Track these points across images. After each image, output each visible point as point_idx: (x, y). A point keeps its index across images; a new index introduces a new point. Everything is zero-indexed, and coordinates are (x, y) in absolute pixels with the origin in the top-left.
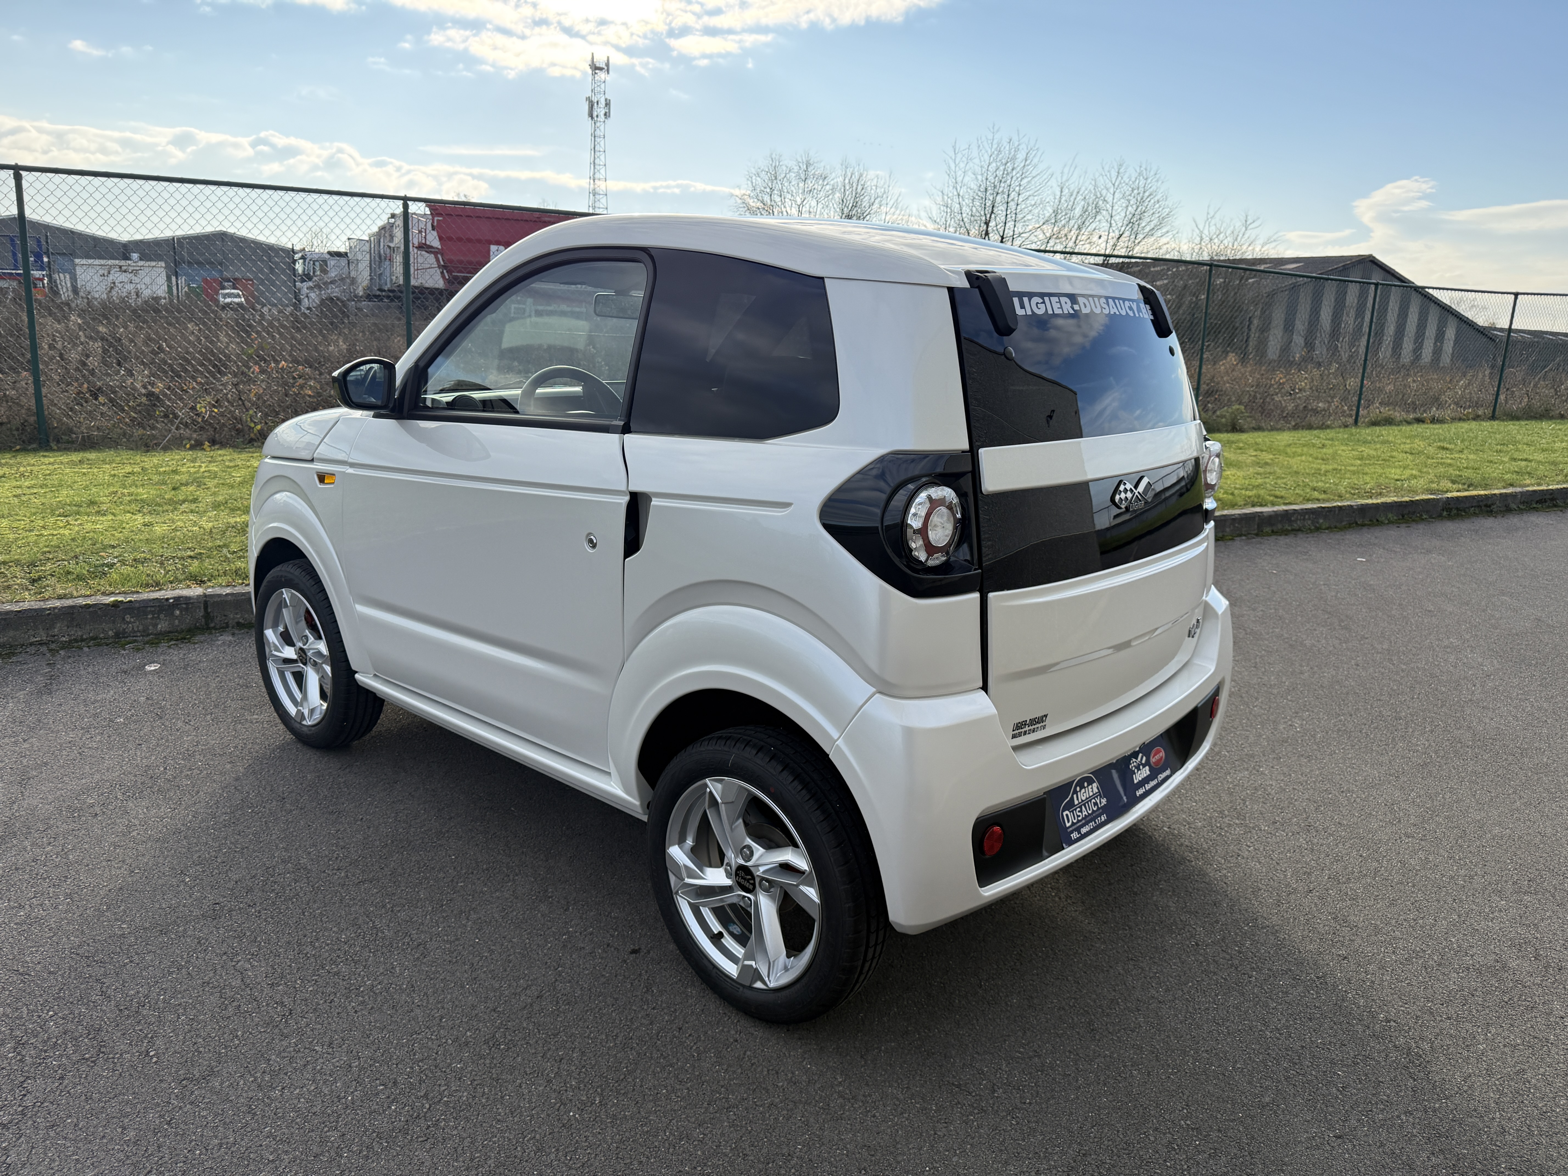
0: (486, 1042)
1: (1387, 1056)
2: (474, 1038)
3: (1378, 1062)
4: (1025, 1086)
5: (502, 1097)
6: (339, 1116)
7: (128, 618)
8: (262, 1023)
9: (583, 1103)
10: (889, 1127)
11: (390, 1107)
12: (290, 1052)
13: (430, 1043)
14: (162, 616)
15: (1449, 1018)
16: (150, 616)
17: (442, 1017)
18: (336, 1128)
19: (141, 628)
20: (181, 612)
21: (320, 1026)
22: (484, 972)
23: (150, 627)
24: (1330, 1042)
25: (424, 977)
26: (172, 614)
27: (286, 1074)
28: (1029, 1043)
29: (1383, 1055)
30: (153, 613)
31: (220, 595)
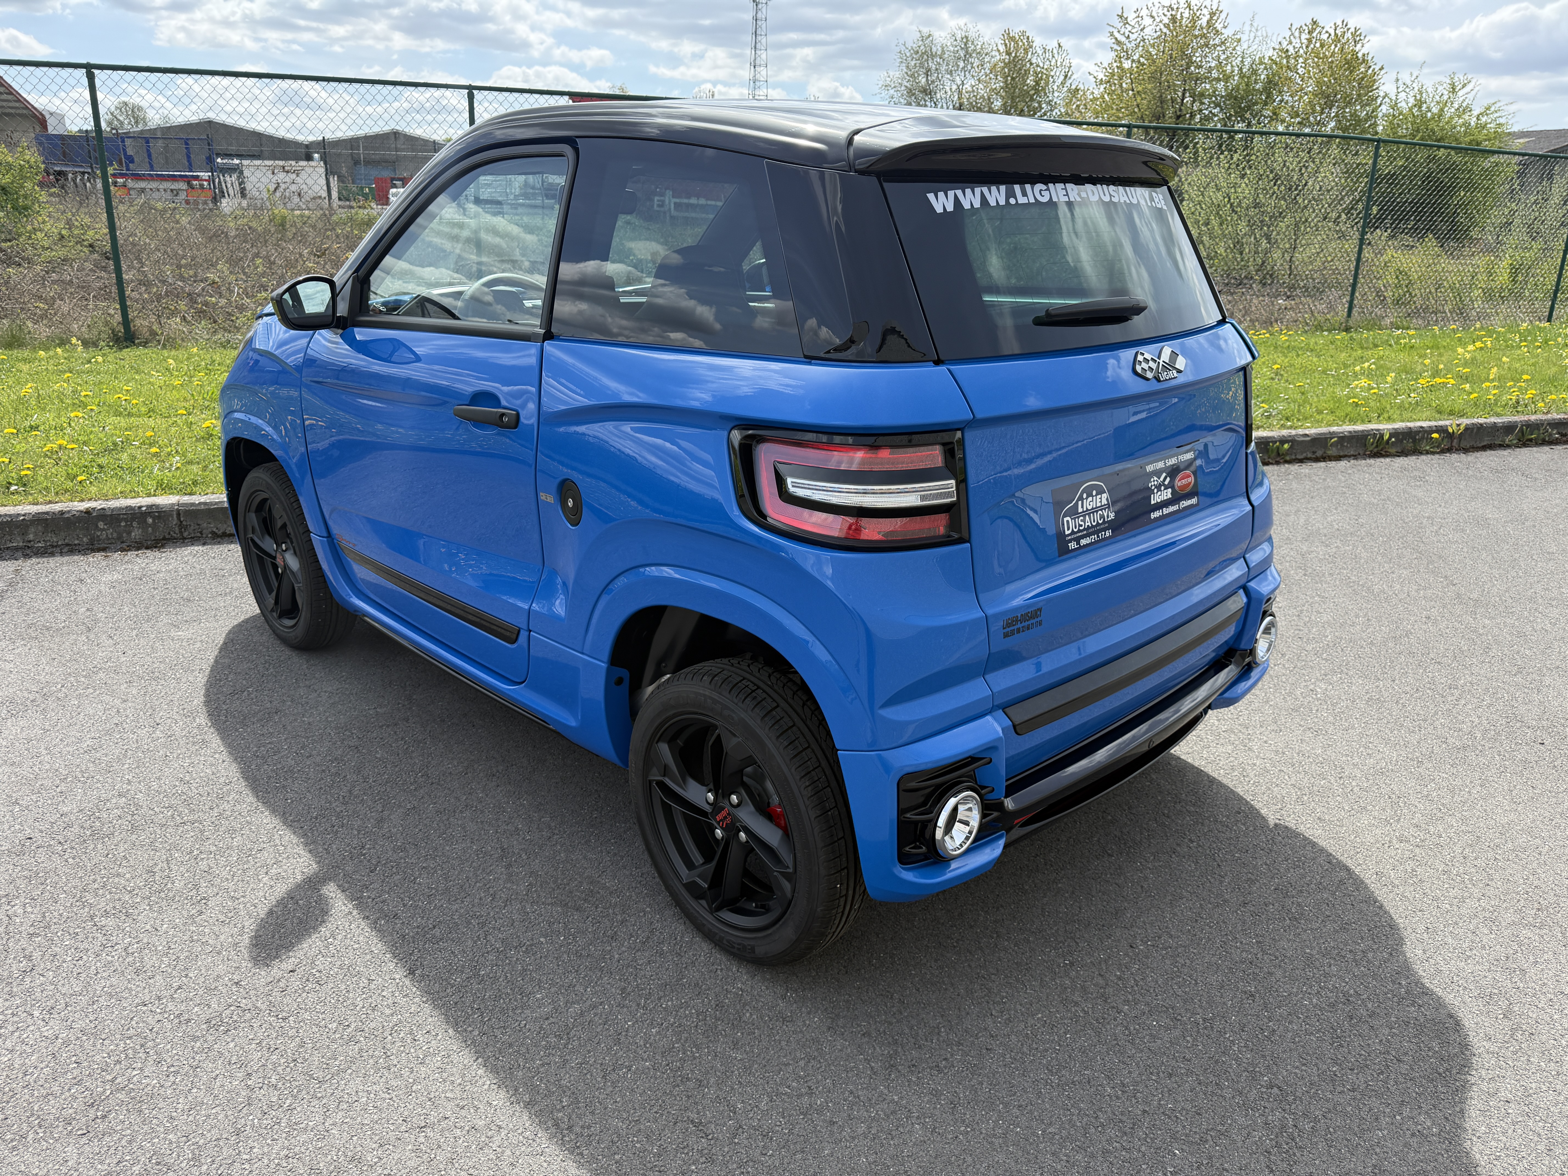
7: (101, 525)
14: (135, 524)
16: (123, 524)
19: (115, 535)
20: (154, 521)
23: (124, 535)
26: (145, 521)
30: (126, 520)
31: (193, 504)
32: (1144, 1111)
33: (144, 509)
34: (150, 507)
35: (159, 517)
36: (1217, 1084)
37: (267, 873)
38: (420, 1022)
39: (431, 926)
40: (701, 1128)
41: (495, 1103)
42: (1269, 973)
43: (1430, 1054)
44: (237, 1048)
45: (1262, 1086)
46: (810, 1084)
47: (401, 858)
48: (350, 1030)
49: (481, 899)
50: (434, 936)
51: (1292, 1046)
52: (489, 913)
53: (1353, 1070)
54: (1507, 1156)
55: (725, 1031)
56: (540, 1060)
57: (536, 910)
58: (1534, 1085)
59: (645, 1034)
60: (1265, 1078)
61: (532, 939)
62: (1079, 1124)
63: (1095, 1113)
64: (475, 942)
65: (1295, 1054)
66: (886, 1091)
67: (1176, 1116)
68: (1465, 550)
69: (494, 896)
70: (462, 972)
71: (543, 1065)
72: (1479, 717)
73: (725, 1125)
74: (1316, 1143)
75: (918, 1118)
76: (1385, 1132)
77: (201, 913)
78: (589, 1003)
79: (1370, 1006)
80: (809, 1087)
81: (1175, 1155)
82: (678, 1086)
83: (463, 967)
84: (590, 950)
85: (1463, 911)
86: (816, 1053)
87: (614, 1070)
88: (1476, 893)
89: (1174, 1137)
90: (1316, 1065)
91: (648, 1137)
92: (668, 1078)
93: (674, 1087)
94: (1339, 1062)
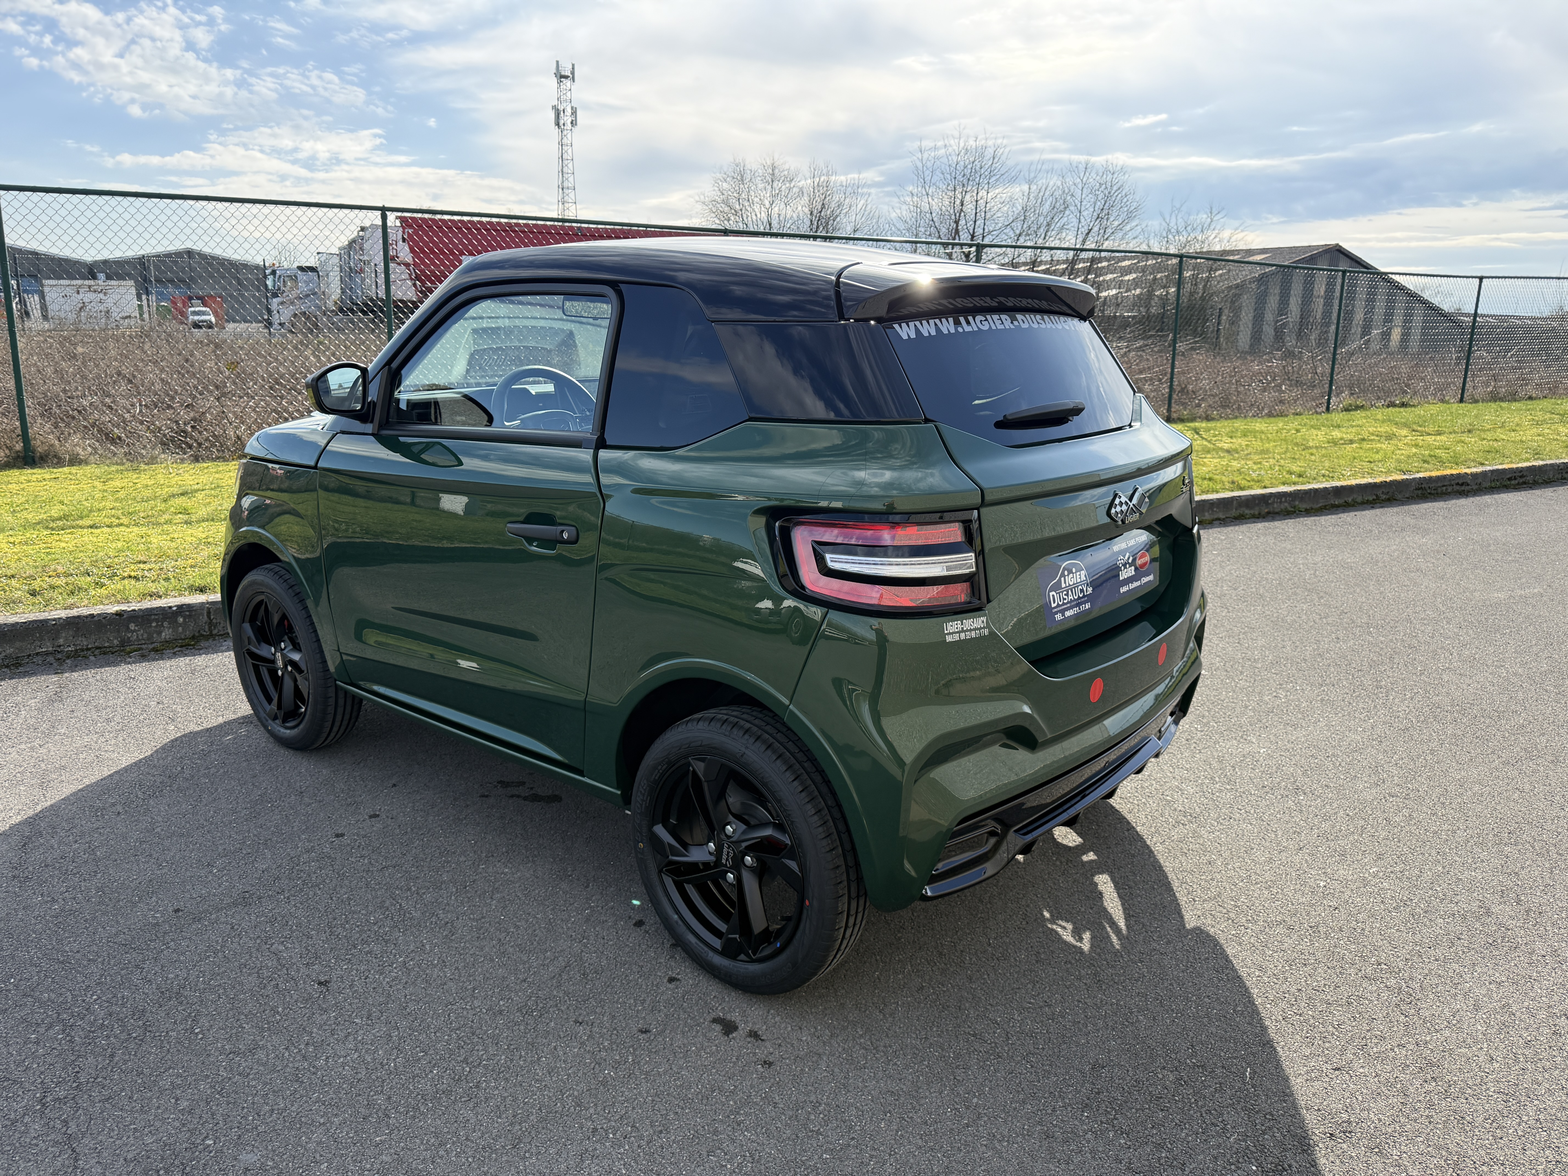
0: (519, 1010)
1: (1379, 995)
2: (507, 1007)
3: (1371, 1001)
4: (1037, 1033)
5: (539, 1059)
6: (383, 1081)
7: (132, 626)
8: (300, 999)
9: (616, 1061)
10: (911, 1074)
11: (431, 1072)
12: (330, 1025)
13: (465, 1013)
14: (166, 624)
15: (1437, 960)
16: (154, 624)
17: (474, 989)
18: (382, 1091)
19: (145, 636)
20: (184, 620)
21: (357, 1001)
22: (512, 947)
23: (155, 635)
24: (1325, 985)
25: (453, 953)
26: (176, 621)
27: (328, 1045)
28: (1039, 994)
29: (1375, 995)
30: (157, 621)
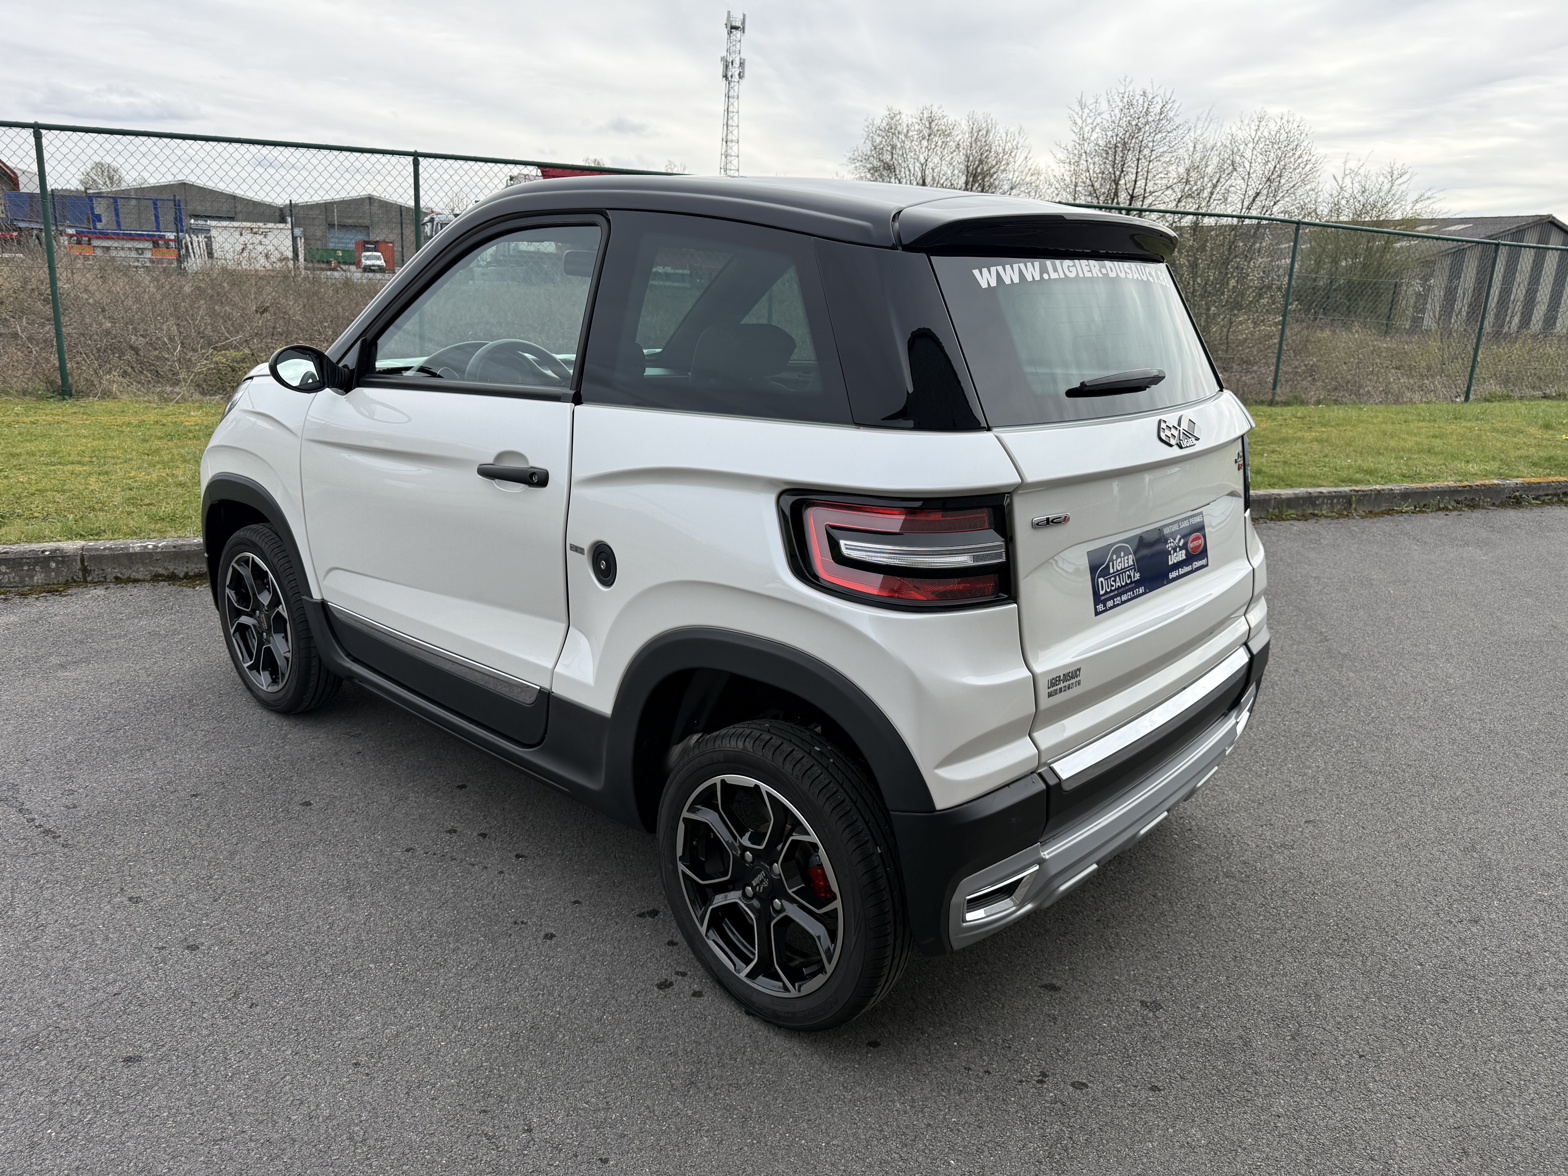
31: (97, 550)
32: (929, 1125)
33: (47, 553)
34: (53, 551)
35: (63, 562)
36: (1004, 1100)
37: (109, 902)
38: (236, 1042)
39: (264, 952)
40: (493, 1140)
41: (293, 1118)
42: (1075, 997)
43: (1214, 1072)
44: (48, 1067)
45: (1046, 1101)
46: (608, 1099)
47: (247, 888)
48: (164, 1049)
49: (318, 927)
50: (264, 962)
51: (1084, 1065)
52: (324, 941)
53: (1136, 1087)
54: (1268, 1165)
55: (535, 1051)
56: (348, 1077)
57: (371, 938)
58: (1306, 1101)
59: (456, 1053)
60: (1051, 1094)
61: (362, 966)
62: (863, 1137)
63: (880, 1126)
64: (305, 967)
65: (1085, 1072)
66: (681, 1106)
67: (959, 1131)
68: (1345, 608)
69: (332, 925)
70: (286, 995)
71: (349, 1082)
72: (1325, 763)
73: (517, 1137)
74: (1087, 1154)
75: (707, 1131)
76: (1155, 1144)
77: (36, 939)
78: (406, 1024)
79: (1165, 1028)
80: (607, 1103)
81: (949, 1164)
82: (479, 1101)
83: (289, 990)
84: (416, 976)
85: (1274, 941)
86: (620, 1072)
87: (418, 1087)
88: (1289, 924)
89: (952, 1149)
90: (1103, 1082)
91: (439, 1150)
92: (471, 1094)
93: (475, 1103)
94: (1125, 1079)
